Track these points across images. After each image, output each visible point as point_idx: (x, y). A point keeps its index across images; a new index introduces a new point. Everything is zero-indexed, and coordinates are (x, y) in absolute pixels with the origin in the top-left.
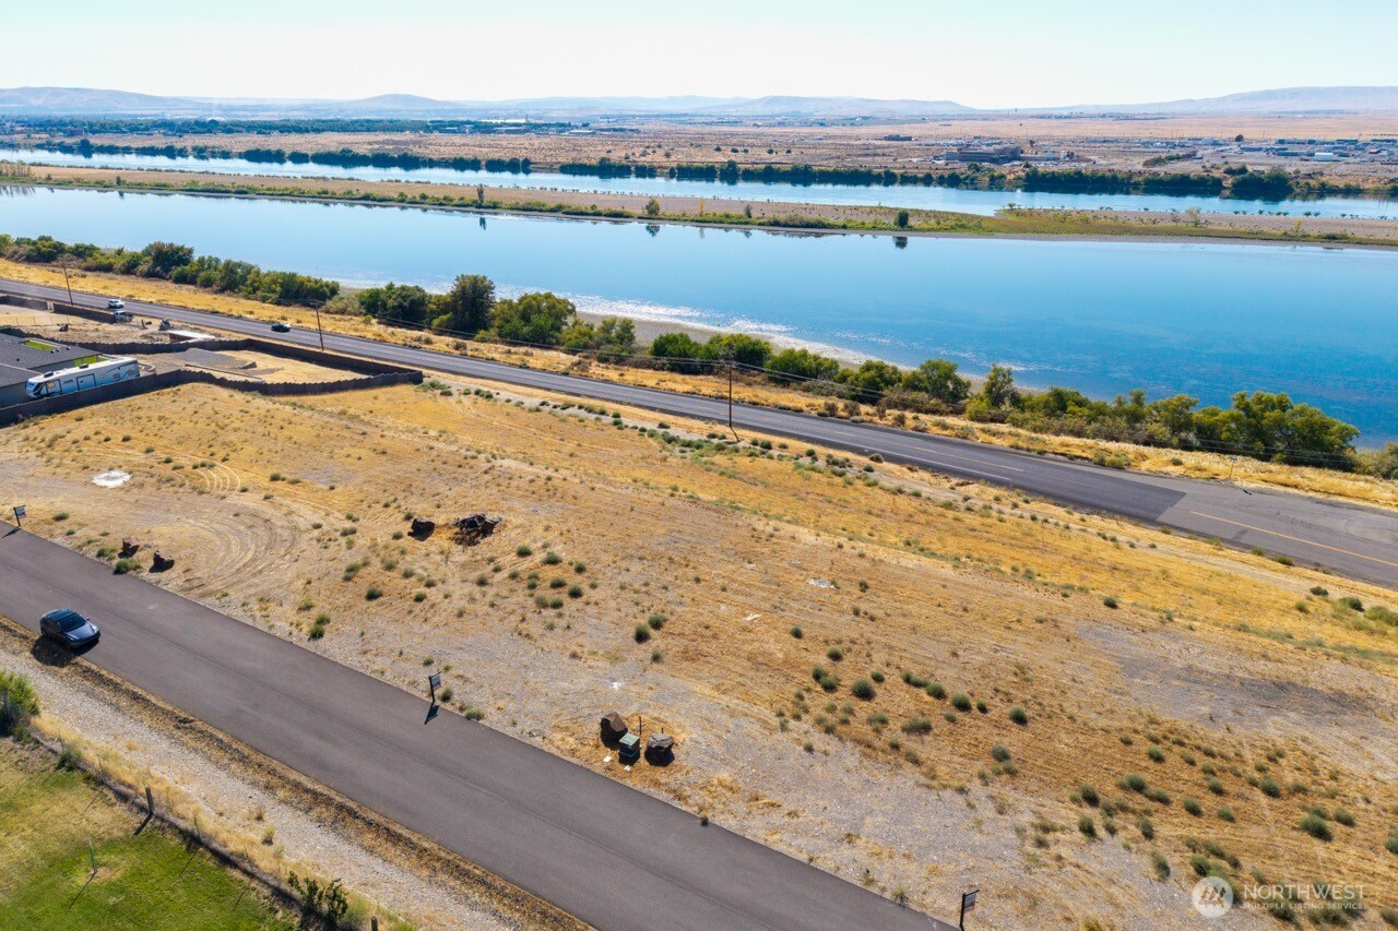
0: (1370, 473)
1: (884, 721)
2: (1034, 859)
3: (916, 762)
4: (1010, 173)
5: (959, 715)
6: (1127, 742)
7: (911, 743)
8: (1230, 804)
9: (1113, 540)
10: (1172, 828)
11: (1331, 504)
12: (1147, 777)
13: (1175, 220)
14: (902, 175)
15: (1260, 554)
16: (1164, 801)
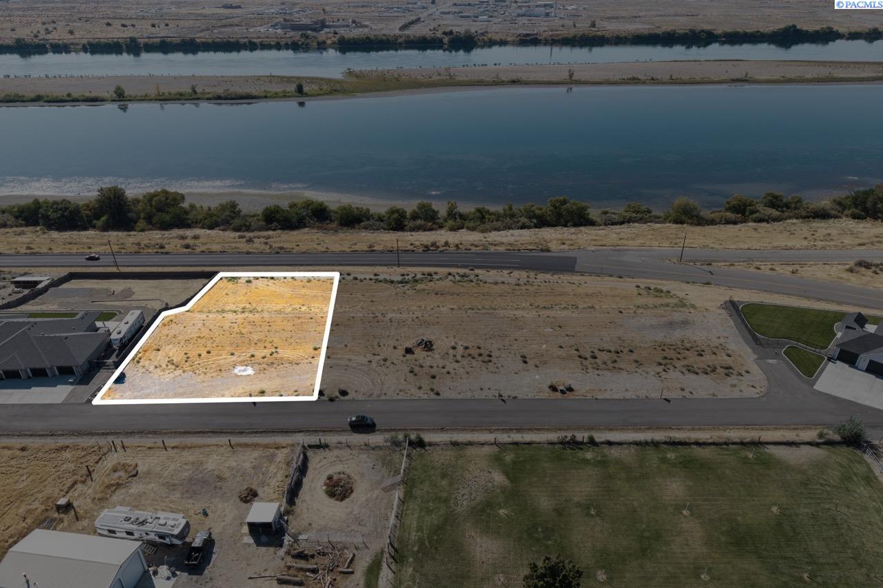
0: (601, 225)
1: (605, 363)
2: (661, 380)
3: (622, 369)
4: (328, 38)
5: (618, 355)
6: (655, 349)
7: (615, 365)
8: (684, 355)
9: (574, 283)
10: (679, 364)
11: (619, 250)
12: (665, 355)
13: (439, 75)
14: (261, 44)
15: (611, 276)
16: (672, 359)
